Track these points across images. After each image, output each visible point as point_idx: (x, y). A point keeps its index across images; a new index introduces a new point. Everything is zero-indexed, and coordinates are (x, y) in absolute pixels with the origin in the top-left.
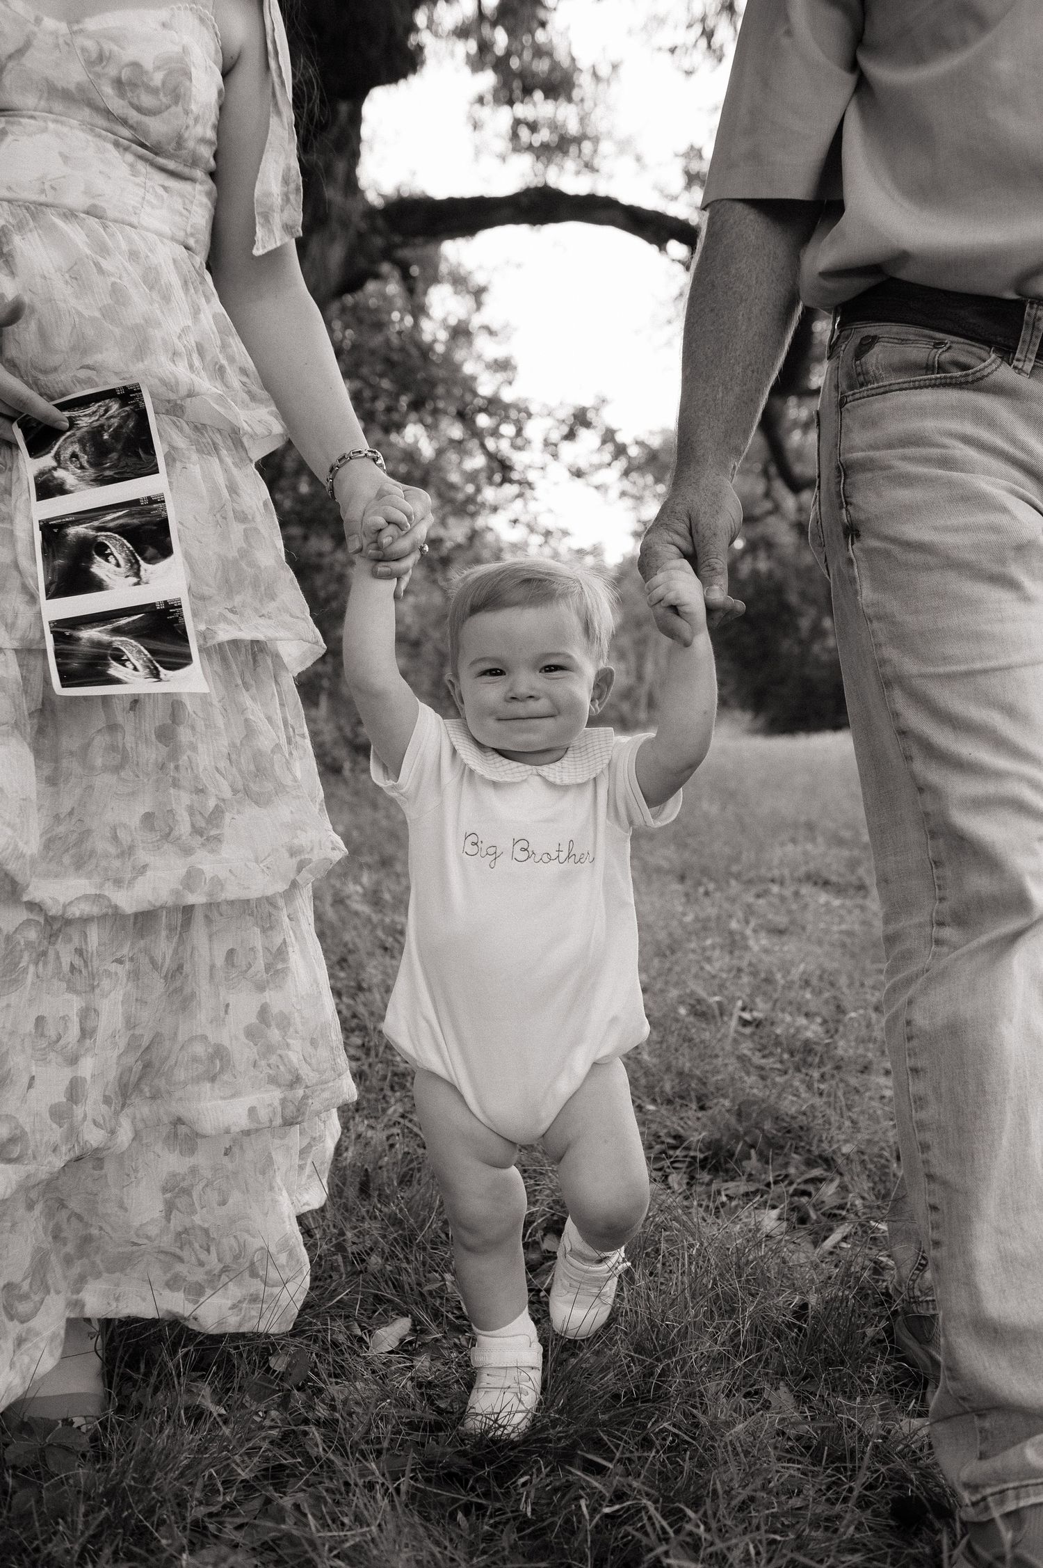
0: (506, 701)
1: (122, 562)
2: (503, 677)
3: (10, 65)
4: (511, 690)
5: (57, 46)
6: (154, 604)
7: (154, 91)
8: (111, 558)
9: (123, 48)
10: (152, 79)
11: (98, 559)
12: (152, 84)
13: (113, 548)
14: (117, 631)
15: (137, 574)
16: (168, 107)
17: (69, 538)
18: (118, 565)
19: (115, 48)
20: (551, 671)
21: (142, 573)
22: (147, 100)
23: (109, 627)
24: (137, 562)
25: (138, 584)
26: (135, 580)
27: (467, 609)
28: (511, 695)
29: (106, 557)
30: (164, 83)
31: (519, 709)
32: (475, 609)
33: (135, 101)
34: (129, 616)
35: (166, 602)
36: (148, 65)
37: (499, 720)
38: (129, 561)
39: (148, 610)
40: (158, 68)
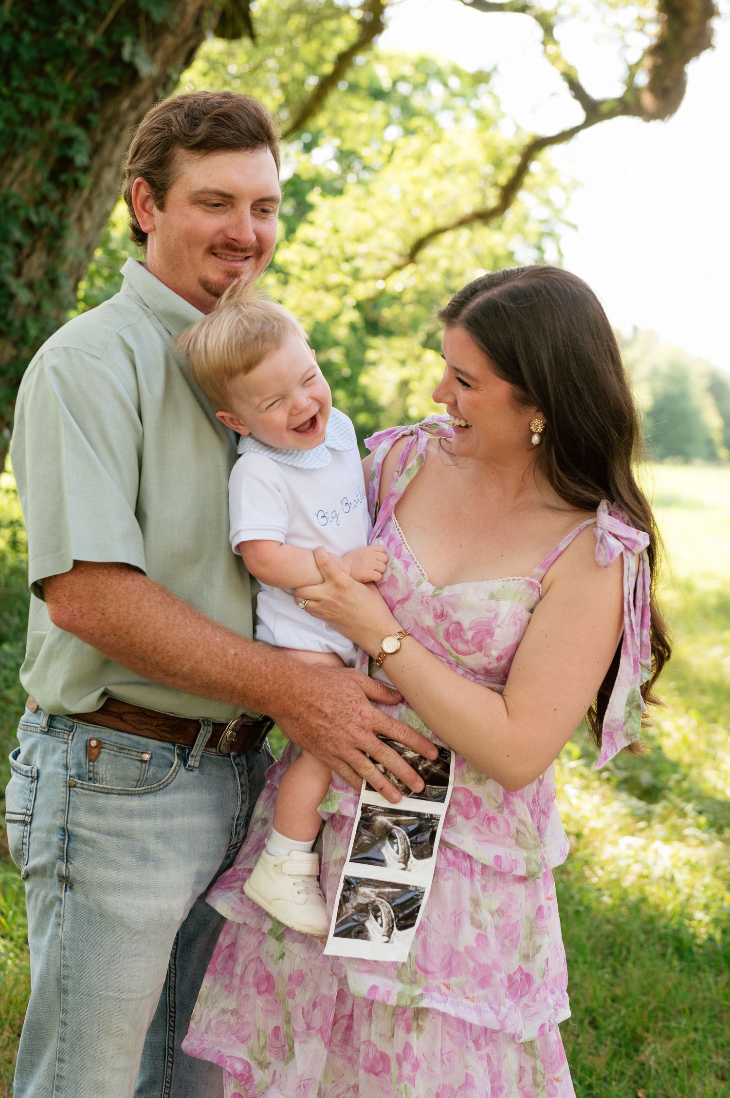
1: (400, 851)
3: (398, 606)
5: (422, 602)
7: (466, 642)
8: (395, 846)
9: (455, 612)
10: (465, 635)
12: (465, 637)
13: (398, 840)
14: (379, 895)
16: (474, 653)
17: (377, 823)
18: (398, 852)
19: (451, 611)
21: (409, 863)
22: (462, 647)
24: (409, 854)
25: (404, 869)
26: (403, 866)
29: (392, 844)
30: (473, 638)
33: (454, 646)
34: (392, 888)
36: (466, 625)
38: (405, 852)
40: (470, 629)
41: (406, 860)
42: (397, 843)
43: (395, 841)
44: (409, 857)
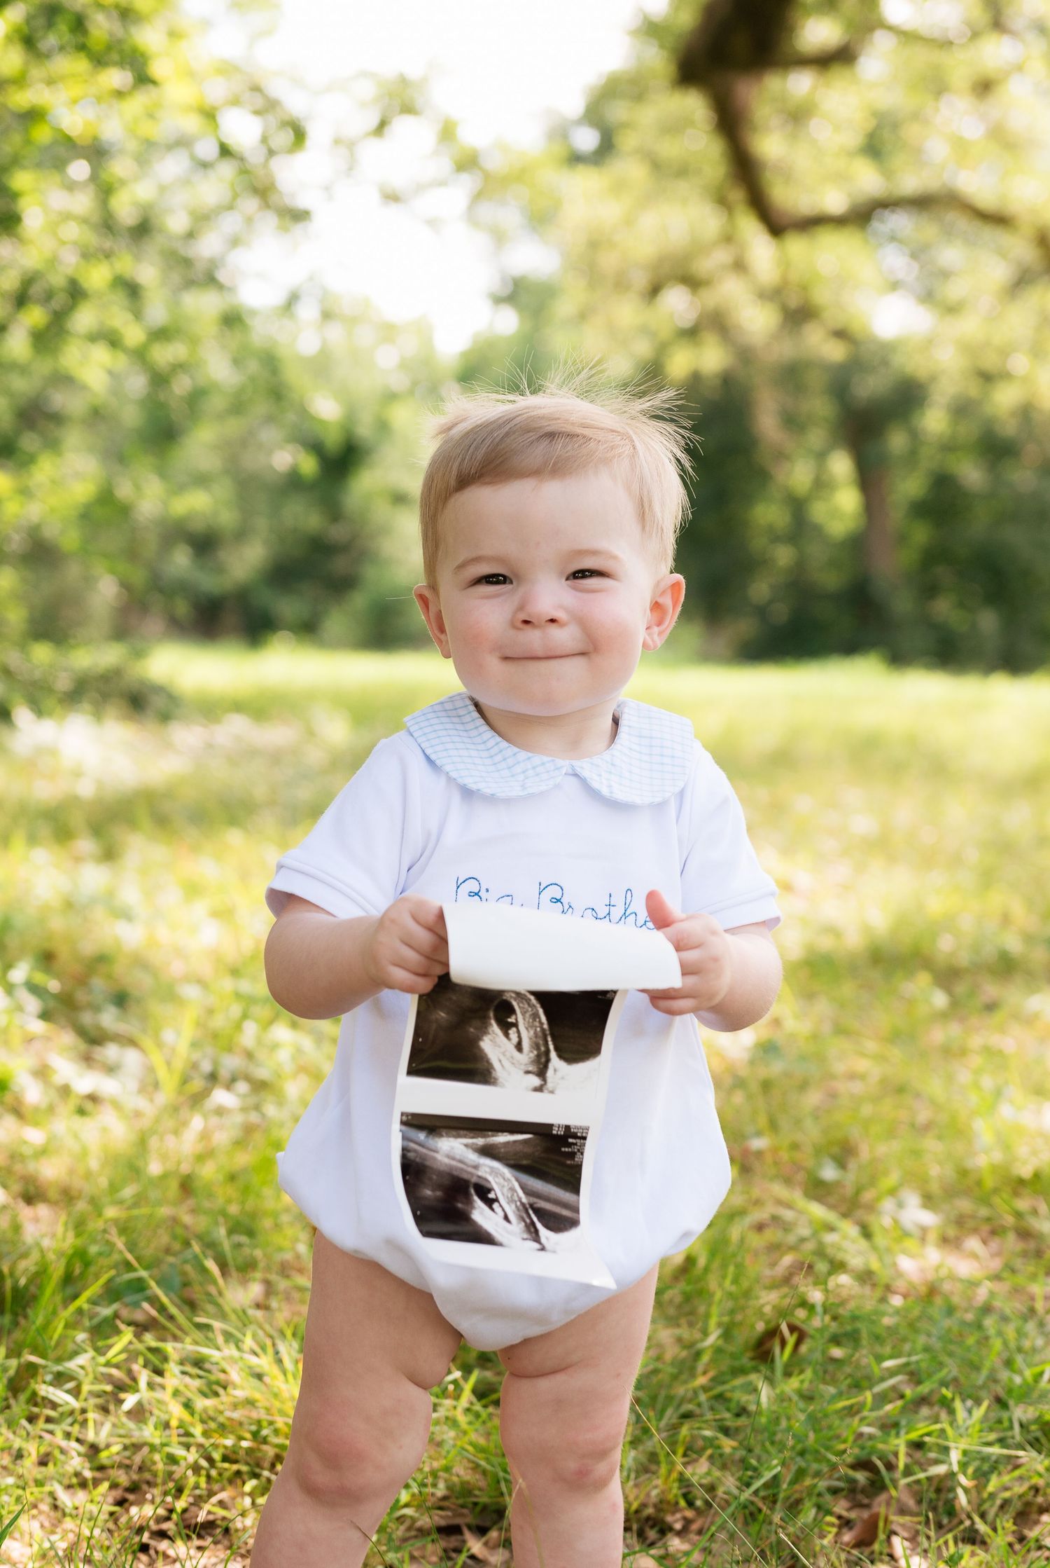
0: (513, 626)
2: (507, 587)
4: (521, 608)
6: (551, 1126)
8: (513, 1033)
11: (495, 1028)
13: (520, 1018)
14: (487, 1151)
15: (542, 1072)
18: (519, 1047)
20: (584, 577)
21: (550, 1073)
23: (480, 1141)
24: (547, 1052)
25: (539, 1089)
26: (536, 1081)
27: (453, 483)
28: (523, 616)
29: (506, 1027)
31: (533, 639)
32: (464, 481)
34: (512, 1132)
35: (568, 1128)
37: (506, 658)
38: (537, 1046)
39: (541, 1131)
41: (541, 1068)
42: (515, 1025)
43: (512, 1020)
44: (548, 1060)
